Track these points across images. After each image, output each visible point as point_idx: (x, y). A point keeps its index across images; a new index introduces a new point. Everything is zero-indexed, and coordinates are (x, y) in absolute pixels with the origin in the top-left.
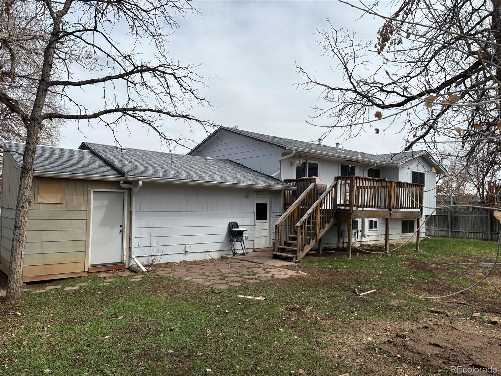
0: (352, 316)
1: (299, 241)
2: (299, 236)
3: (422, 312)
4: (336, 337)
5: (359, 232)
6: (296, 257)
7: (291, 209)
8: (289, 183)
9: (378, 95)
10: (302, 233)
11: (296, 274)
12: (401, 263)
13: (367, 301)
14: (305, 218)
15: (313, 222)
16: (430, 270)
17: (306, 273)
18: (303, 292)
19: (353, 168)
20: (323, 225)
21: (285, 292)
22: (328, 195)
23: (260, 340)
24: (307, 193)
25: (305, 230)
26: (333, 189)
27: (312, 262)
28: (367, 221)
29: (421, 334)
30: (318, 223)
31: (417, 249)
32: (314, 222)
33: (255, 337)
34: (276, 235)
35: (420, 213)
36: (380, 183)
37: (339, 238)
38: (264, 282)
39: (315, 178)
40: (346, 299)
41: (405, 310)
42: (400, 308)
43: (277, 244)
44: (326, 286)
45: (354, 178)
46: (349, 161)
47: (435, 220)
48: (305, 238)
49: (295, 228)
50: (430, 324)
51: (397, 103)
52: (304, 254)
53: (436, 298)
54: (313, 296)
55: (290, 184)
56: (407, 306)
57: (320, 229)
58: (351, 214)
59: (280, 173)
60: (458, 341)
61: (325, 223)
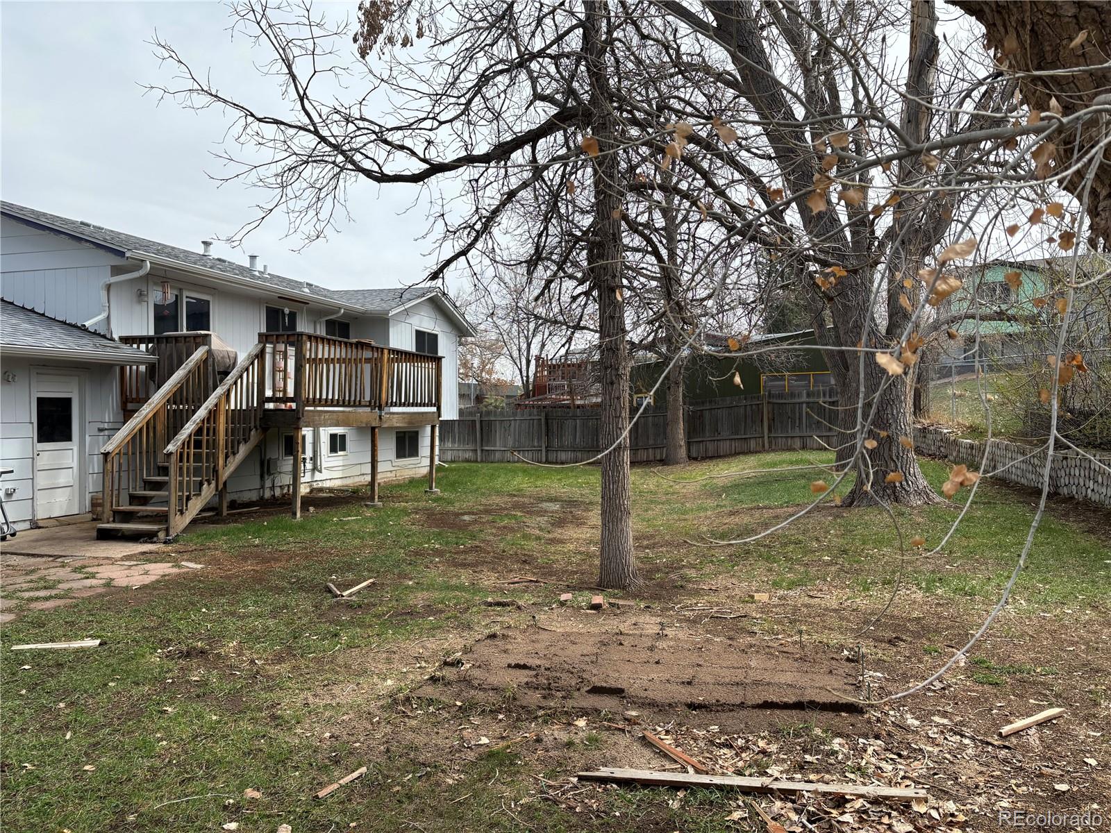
0: (338, 643)
1: (173, 490)
2: (173, 479)
3: (475, 609)
4: (315, 696)
5: (308, 461)
6: (167, 531)
7: (146, 411)
8: (135, 346)
9: (371, 150)
10: (181, 468)
11: (176, 570)
12: (406, 518)
13: (360, 606)
14: (188, 432)
15: (208, 441)
16: (464, 527)
17: (200, 563)
18: (204, 610)
19: (293, 316)
20: (232, 447)
21: (154, 616)
22: (245, 375)
23: (115, 748)
24: (189, 372)
25: (188, 461)
26: (256, 361)
27: (211, 538)
28: (325, 434)
29: (487, 651)
30: (222, 442)
31: (431, 488)
32: (211, 441)
33: (98, 743)
34: (106, 479)
35: (436, 415)
36: (360, 351)
37: (262, 477)
38: (89, 599)
39: (209, 336)
40: (311, 609)
41: (442, 612)
42: (429, 609)
43: (109, 504)
44: (258, 587)
45: (304, 338)
46: (284, 298)
47: (453, 431)
48: (188, 482)
49: (160, 459)
50: (496, 629)
51: (410, 174)
52: (188, 521)
53: (488, 579)
54: (233, 614)
55: (138, 347)
56: (442, 602)
57: (227, 457)
58: (299, 419)
59: (108, 317)
60: (553, 650)
61: (239, 443)
